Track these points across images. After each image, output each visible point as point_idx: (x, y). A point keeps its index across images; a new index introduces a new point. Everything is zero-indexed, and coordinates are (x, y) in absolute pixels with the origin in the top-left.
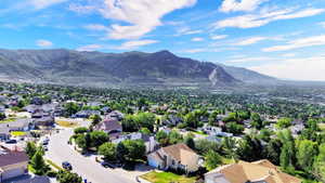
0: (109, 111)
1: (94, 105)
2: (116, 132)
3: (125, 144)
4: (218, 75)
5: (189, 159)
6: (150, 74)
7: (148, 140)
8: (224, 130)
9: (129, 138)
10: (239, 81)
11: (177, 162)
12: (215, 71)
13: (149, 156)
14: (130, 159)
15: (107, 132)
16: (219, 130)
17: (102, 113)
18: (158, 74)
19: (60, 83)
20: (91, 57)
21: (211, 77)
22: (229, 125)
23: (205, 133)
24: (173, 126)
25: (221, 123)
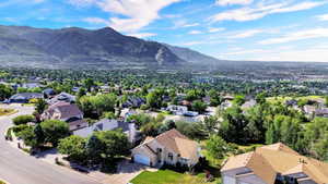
0: (53, 94)
1: (33, 87)
2: (76, 119)
3: (100, 137)
4: (163, 55)
5: (189, 150)
6: (93, 53)
7: (128, 129)
9: (100, 127)
10: (183, 61)
11: (175, 155)
12: (160, 51)
14: (108, 156)
15: (64, 120)
17: (46, 97)
18: (102, 53)
21: (157, 56)
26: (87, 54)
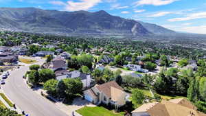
0: (61, 52)
1: (51, 47)
2: (62, 69)
3: (65, 82)
4: (137, 28)
5: (118, 96)
6: (92, 27)
7: (85, 78)
8: (143, 67)
9: (70, 75)
10: (151, 33)
11: (108, 99)
12: (135, 26)
13: (85, 92)
15: (52, 70)
16: (139, 67)
17: (56, 54)
18: (97, 27)
19: (30, 31)
20: (52, 14)
21: (133, 30)
22: (146, 64)
23: (129, 69)
24: (106, 64)
25: (140, 62)
26: (88, 27)
